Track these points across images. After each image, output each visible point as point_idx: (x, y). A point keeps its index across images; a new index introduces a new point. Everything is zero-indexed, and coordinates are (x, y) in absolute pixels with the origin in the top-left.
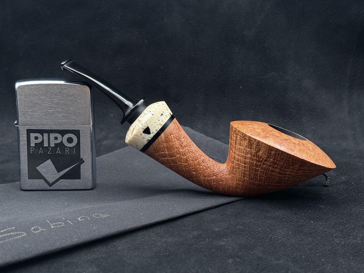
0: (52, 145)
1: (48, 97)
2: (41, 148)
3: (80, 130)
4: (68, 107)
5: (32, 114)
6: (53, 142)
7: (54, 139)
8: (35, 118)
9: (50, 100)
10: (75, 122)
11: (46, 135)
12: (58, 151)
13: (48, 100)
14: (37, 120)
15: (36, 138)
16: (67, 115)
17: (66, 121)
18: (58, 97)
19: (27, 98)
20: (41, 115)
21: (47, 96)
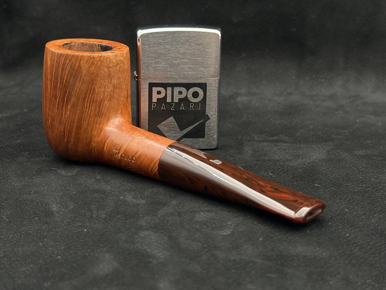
0: (175, 100)
1: (173, 47)
2: (163, 104)
3: (206, 83)
4: (196, 57)
5: (155, 66)
6: (177, 97)
7: (178, 93)
8: (159, 70)
9: (176, 49)
10: (202, 74)
11: (170, 89)
12: (182, 108)
13: (174, 50)
14: (161, 72)
15: (159, 93)
16: (193, 66)
17: (193, 74)
18: (185, 46)
19: (151, 48)
20: (165, 66)
21: (173, 45)
